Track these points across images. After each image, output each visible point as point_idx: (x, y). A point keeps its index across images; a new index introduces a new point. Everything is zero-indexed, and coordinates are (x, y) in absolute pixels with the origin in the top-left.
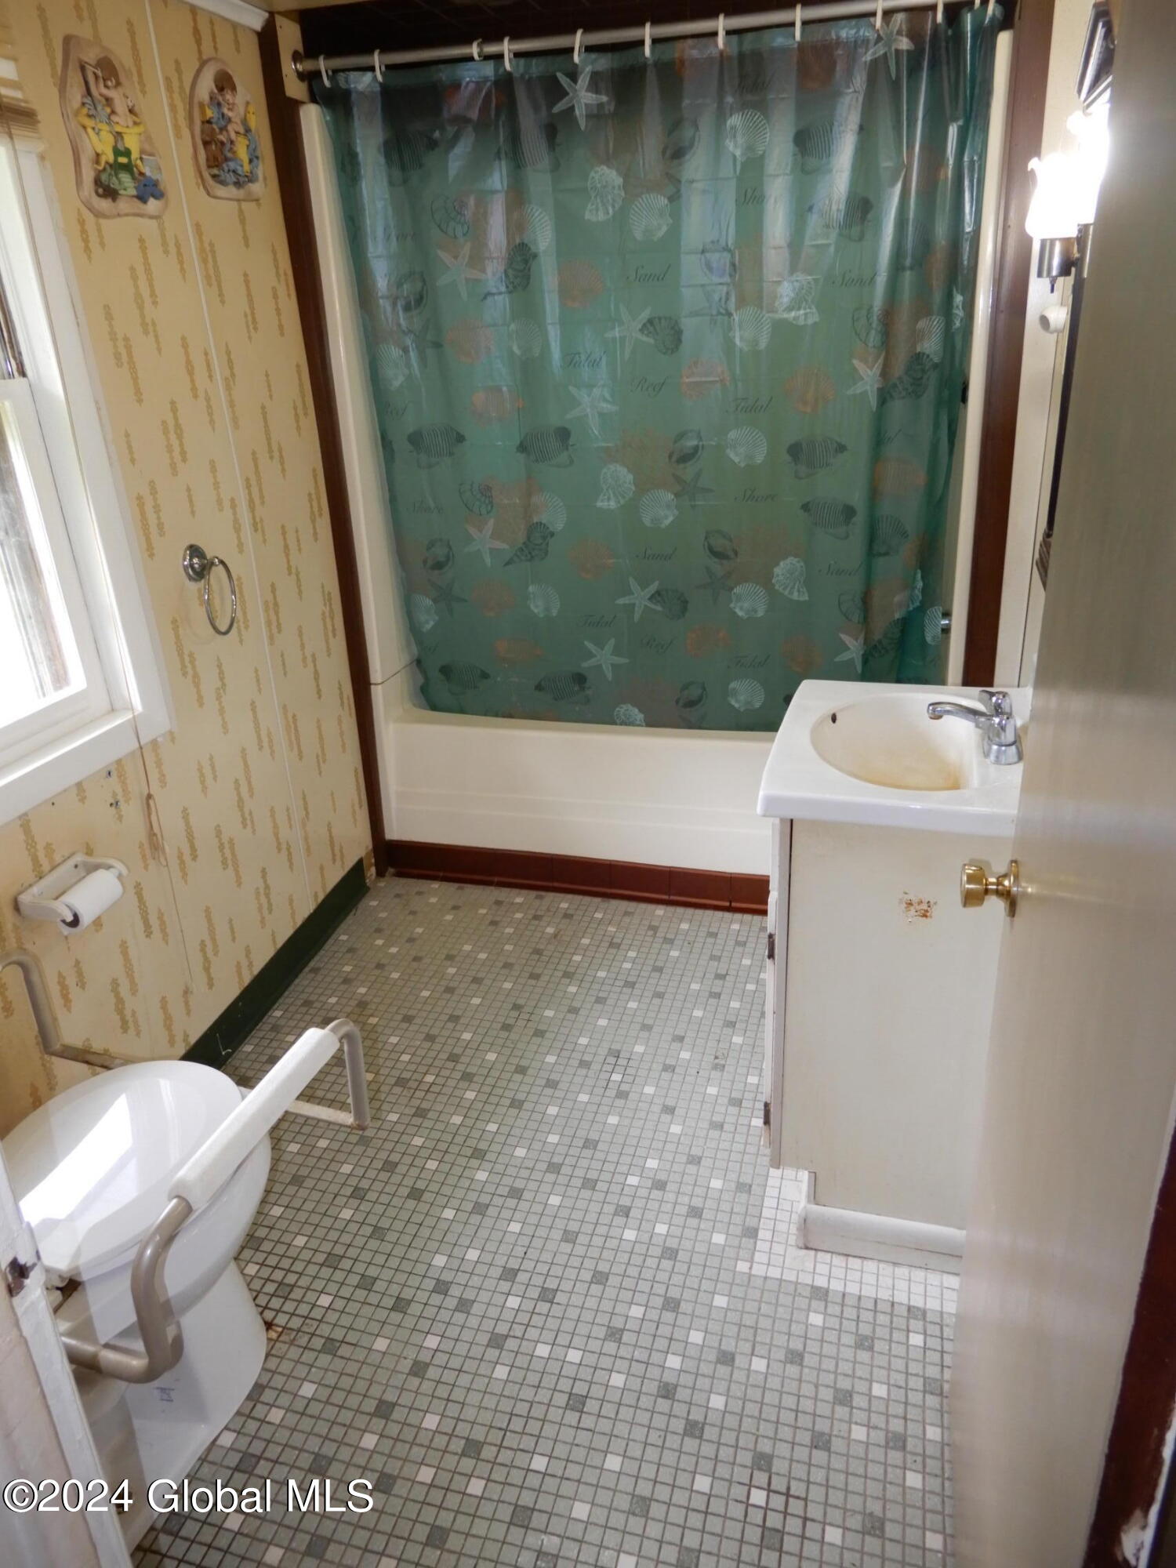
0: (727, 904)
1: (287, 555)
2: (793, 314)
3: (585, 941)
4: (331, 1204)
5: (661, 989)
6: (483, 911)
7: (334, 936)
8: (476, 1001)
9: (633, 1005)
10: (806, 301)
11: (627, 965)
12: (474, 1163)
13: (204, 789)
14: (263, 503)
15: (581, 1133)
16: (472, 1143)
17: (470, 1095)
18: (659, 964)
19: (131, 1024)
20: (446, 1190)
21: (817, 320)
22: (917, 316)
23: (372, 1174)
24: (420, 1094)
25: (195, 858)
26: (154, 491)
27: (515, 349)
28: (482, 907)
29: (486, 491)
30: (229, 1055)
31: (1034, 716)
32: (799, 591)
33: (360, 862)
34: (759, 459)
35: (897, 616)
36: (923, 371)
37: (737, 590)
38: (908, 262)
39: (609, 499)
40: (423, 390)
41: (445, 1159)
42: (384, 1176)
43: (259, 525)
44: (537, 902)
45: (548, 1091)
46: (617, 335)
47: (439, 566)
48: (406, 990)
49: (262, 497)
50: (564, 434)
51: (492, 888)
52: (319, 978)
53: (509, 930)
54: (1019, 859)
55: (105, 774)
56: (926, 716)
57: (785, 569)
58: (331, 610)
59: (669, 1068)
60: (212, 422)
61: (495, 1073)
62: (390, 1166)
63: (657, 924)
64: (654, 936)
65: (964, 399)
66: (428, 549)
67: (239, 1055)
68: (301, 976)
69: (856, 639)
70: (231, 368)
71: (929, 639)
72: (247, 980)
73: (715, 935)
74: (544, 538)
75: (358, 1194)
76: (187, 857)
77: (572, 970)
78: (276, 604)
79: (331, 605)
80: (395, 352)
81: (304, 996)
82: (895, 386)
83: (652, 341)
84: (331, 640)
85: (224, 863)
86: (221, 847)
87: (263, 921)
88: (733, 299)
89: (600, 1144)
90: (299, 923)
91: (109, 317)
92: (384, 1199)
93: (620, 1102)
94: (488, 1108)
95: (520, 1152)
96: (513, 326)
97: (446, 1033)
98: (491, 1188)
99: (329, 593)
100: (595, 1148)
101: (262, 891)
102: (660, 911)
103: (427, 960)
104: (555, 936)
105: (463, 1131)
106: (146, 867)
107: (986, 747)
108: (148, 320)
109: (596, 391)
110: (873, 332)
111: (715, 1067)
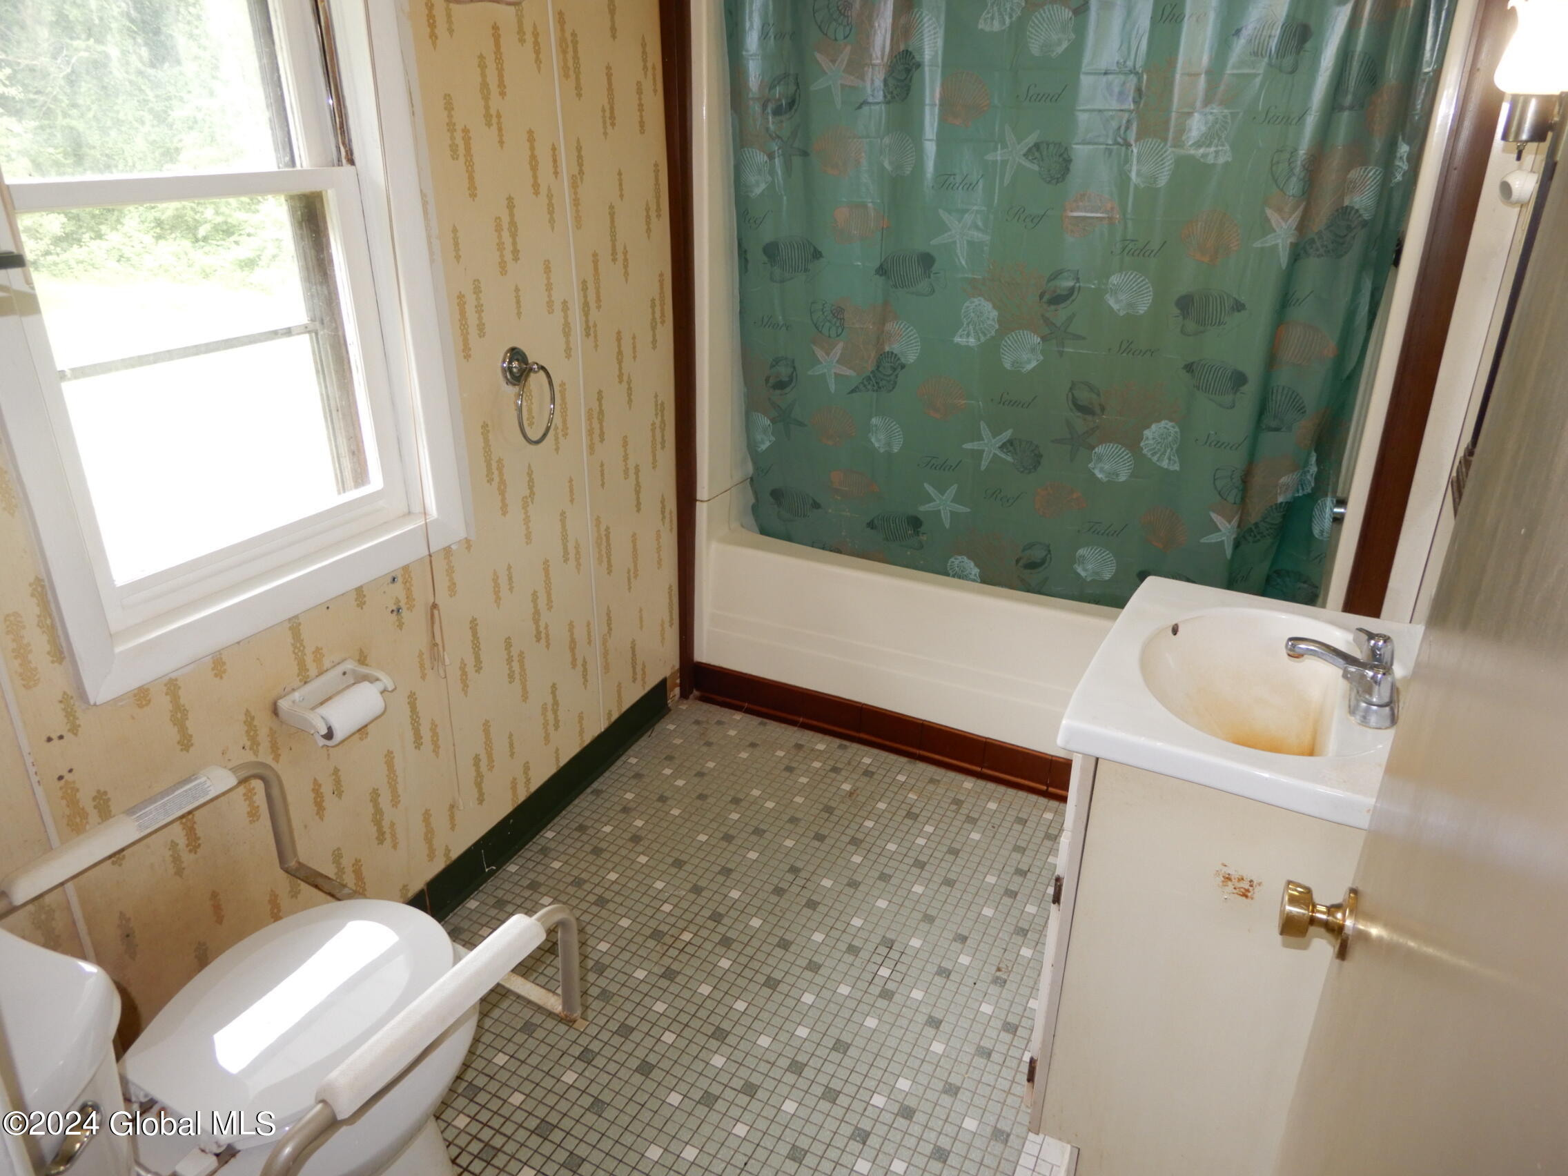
0: (1044, 788)
1: (620, 362)
2: (1201, 151)
3: (882, 806)
4: (557, 1062)
5: (952, 876)
6: (780, 753)
7: (623, 758)
8: (753, 855)
9: (918, 889)
10: (1220, 138)
11: (921, 841)
12: (713, 1044)
13: (498, 599)
14: (599, 307)
15: (834, 1032)
16: (715, 1020)
17: (725, 963)
18: (957, 846)
19: (388, 836)
20: (678, 1070)
21: (1230, 160)
22: (1348, 166)
23: (605, 1036)
24: (673, 952)
25: (478, 669)
26: (477, 290)
27: (886, 165)
28: (781, 749)
29: (838, 313)
30: (492, 873)
31: (1420, 672)
32: (1170, 459)
33: (664, 682)
34: (1142, 309)
35: (1280, 499)
36: (1349, 228)
37: (1098, 450)
38: (1348, 99)
39: (968, 335)
40: (785, 198)
41: (684, 1034)
42: (617, 1040)
43: (592, 330)
44: (840, 752)
45: (808, 975)
46: (999, 158)
47: (781, 385)
48: (684, 831)
49: (598, 300)
50: (927, 261)
51: (796, 729)
52: (599, 801)
53: (804, 780)
54: (1361, 888)
55: (390, 580)
56: (1284, 652)
57: (1157, 433)
58: (663, 422)
59: (944, 973)
60: (552, 221)
61: (756, 943)
62: (625, 1031)
63: (962, 798)
64: (957, 812)
65: (1397, 262)
66: (772, 366)
67: (501, 874)
68: (582, 797)
69: (1229, 522)
70: (580, 165)
71: (1316, 532)
72: (522, 796)
73: (1024, 822)
74: (894, 369)
75: (587, 1057)
76: (470, 669)
77: (860, 836)
78: (601, 412)
79: (662, 416)
80: (761, 158)
81: (580, 820)
82: (1312, 241)
83: (1036, 168)
84: (659, 453)
85: (511, 676)
86: (510, 660)
87: (547, 739)
88: (1134, 127)
89: (852, 1048)
90: (588, 740)
91: (449, 106)
92: (612, 1067)
93: (882, 1003)
94: (741, 982)
95: (764, 1041)
96: (887, 140)
97: (714, 887)
98: (724, 1078)
99: (662, 404)
100: (845, 1053)
101: (550, 707)
102: (969, 783)
103: (711, 800)
104: (851, 794)
105: (710, 1004)
106: (423, 677)
107: (1353, 703)
108: (493, 112)
109: (968, 218)
110: (1294, 179)
111: (996, 981)
